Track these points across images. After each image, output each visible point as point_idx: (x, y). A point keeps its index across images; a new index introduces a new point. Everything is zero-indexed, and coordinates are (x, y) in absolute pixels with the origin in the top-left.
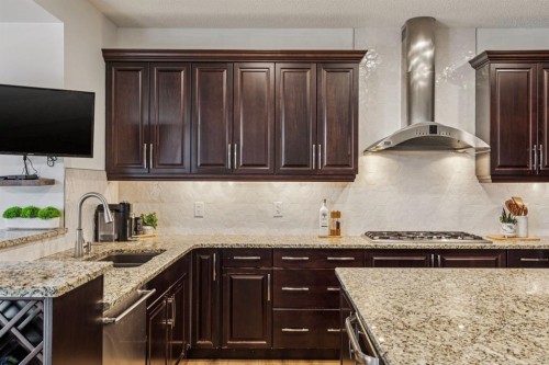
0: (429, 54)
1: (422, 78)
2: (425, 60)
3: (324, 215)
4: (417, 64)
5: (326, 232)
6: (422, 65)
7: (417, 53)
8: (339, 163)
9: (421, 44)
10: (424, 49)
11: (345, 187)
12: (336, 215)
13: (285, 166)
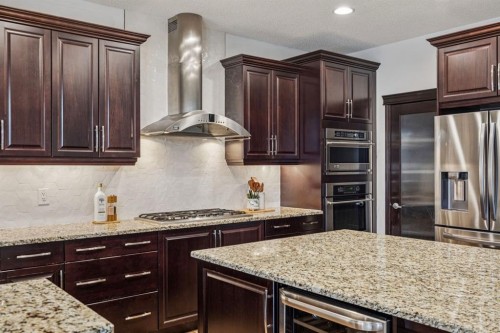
0: (198, 49)
1: (193, 71)
2: (195, 54)
3: (101, 200)
4: (189, 57)
5: (104, 218)
6: (192, 59)
7: (189, 47)
8: (122, 146)
9: (191, 39)
10: (195, 45)
11: (117, 170)
12: (113, 199)
13: (64, 147)
